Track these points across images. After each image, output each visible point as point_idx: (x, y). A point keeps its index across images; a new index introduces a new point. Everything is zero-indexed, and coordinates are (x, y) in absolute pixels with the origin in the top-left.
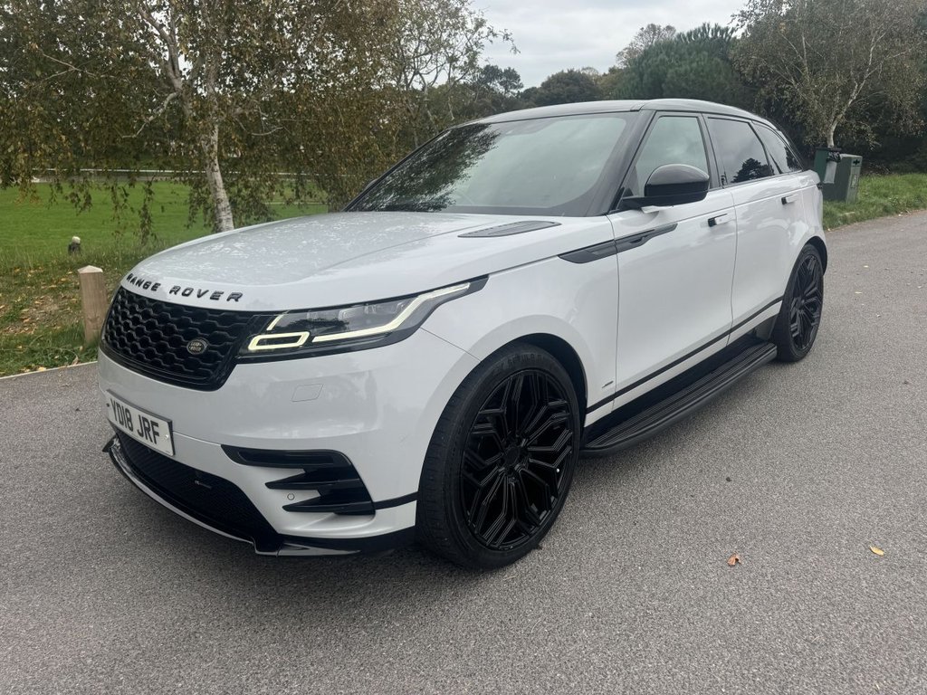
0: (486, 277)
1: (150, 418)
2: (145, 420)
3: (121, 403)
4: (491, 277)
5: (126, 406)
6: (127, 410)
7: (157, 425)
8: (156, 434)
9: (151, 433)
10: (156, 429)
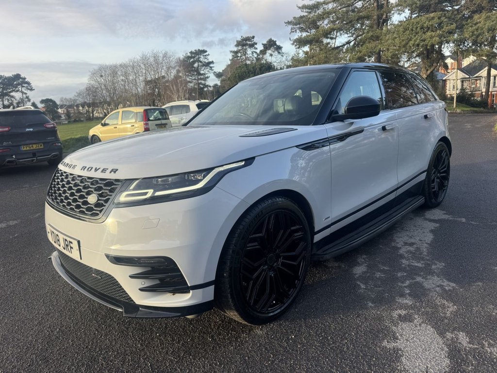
0: (253, 158)
1: (68, 239)
2: (66, 240)
3: (55, 231)
4: (256, 158)
5: (57, 233)
6: (57, 235)
7: (72, 243)
8: (71, 248)
9: (69, 247)
10: (71, 245)
